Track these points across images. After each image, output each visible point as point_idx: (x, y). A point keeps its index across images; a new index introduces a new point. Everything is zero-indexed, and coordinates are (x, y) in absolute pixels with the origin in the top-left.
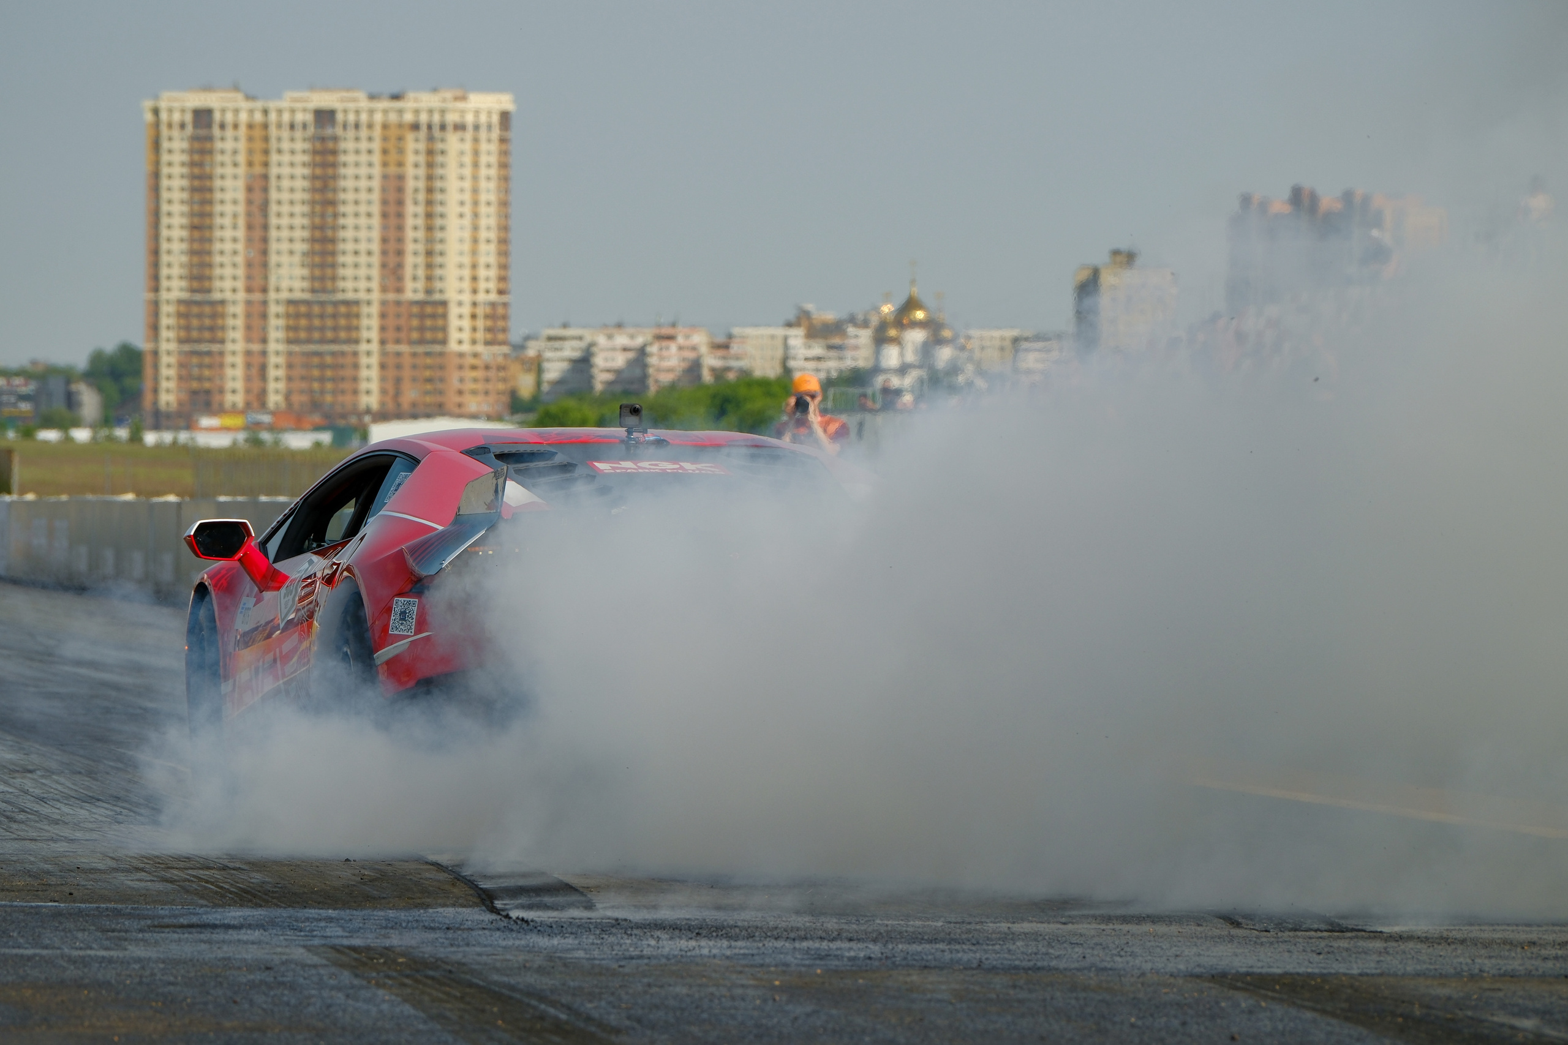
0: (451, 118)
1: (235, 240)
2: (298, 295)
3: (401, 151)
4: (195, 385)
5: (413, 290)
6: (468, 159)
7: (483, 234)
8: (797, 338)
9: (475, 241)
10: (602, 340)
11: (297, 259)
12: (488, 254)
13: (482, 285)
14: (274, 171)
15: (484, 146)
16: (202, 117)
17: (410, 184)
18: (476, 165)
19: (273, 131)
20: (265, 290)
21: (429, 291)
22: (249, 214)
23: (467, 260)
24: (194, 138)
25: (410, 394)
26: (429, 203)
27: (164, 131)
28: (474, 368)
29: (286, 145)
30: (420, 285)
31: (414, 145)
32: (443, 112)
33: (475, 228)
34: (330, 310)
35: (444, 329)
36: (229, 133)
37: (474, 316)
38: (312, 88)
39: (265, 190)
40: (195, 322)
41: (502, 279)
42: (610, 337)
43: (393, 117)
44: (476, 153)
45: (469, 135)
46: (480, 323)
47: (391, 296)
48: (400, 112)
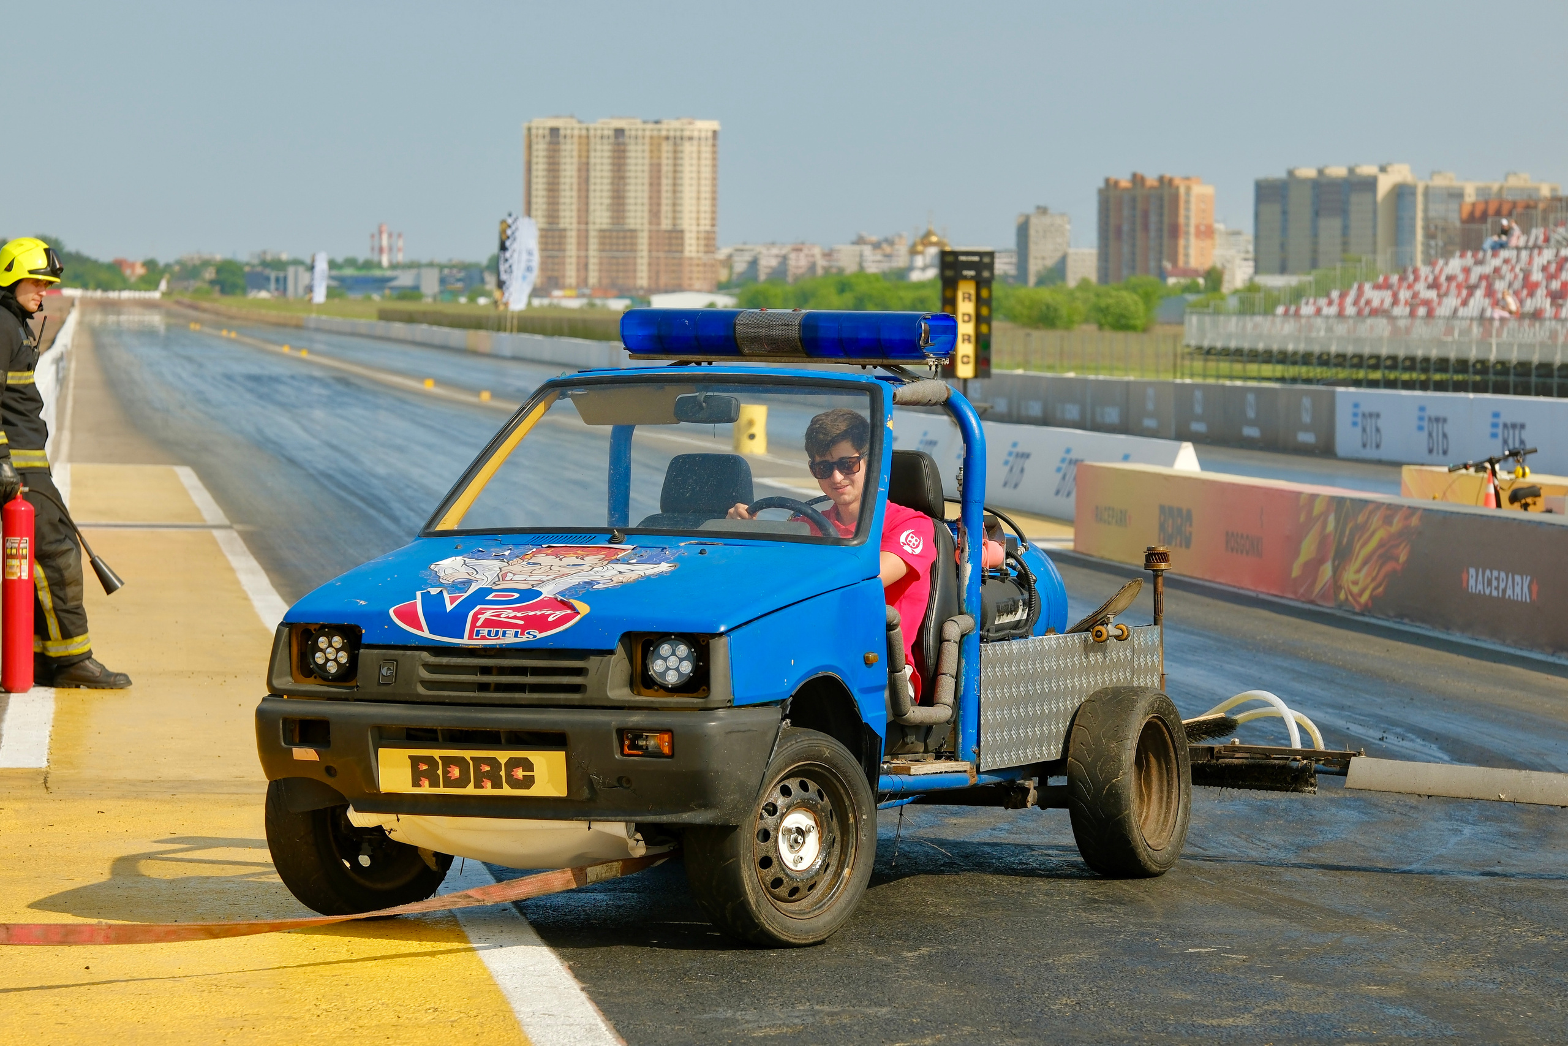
0: (687, 134)
1: (572, 197)
2: (604, 227)
3: (659, 151)
4: (549, 273)
5: (666, 224)
6: (695, 155)
7: (703, 195)
8: (867, 250)
9: (698, 199)
10: (764, 251)
11: (604, 207)
12: (706, 205)
13: (702, 222)
14: (592, 161)
15: (703, 149)
16: (554, 131)
17: (664, 169)
18: (699, 158)
19: (592, 140)
20: (587, 223)
21: (674, 225)
22: (579, 184)
23: (694, 208)
24: (550, 143)
25: (663, 280)
26: (675, 178)
27: (534, 140)
28: (698, 265)
29: (599, 147)
30: (669, 222)
31: (666, 148)
32: (682, 130)
33: (699, 192)
34: (621, 234)
35: (682, 245)
36: (569, 141)
37: (698, 239)
38: (612, 117)
39: (588, 170)
40: (550, 240)
41: (713, 219)
42: (768, 249)
43: (655, 133)
44: (699, 152)
45: (695, 142)
46: (702, 242)
47: (654, 228)
48: (659, 130)
